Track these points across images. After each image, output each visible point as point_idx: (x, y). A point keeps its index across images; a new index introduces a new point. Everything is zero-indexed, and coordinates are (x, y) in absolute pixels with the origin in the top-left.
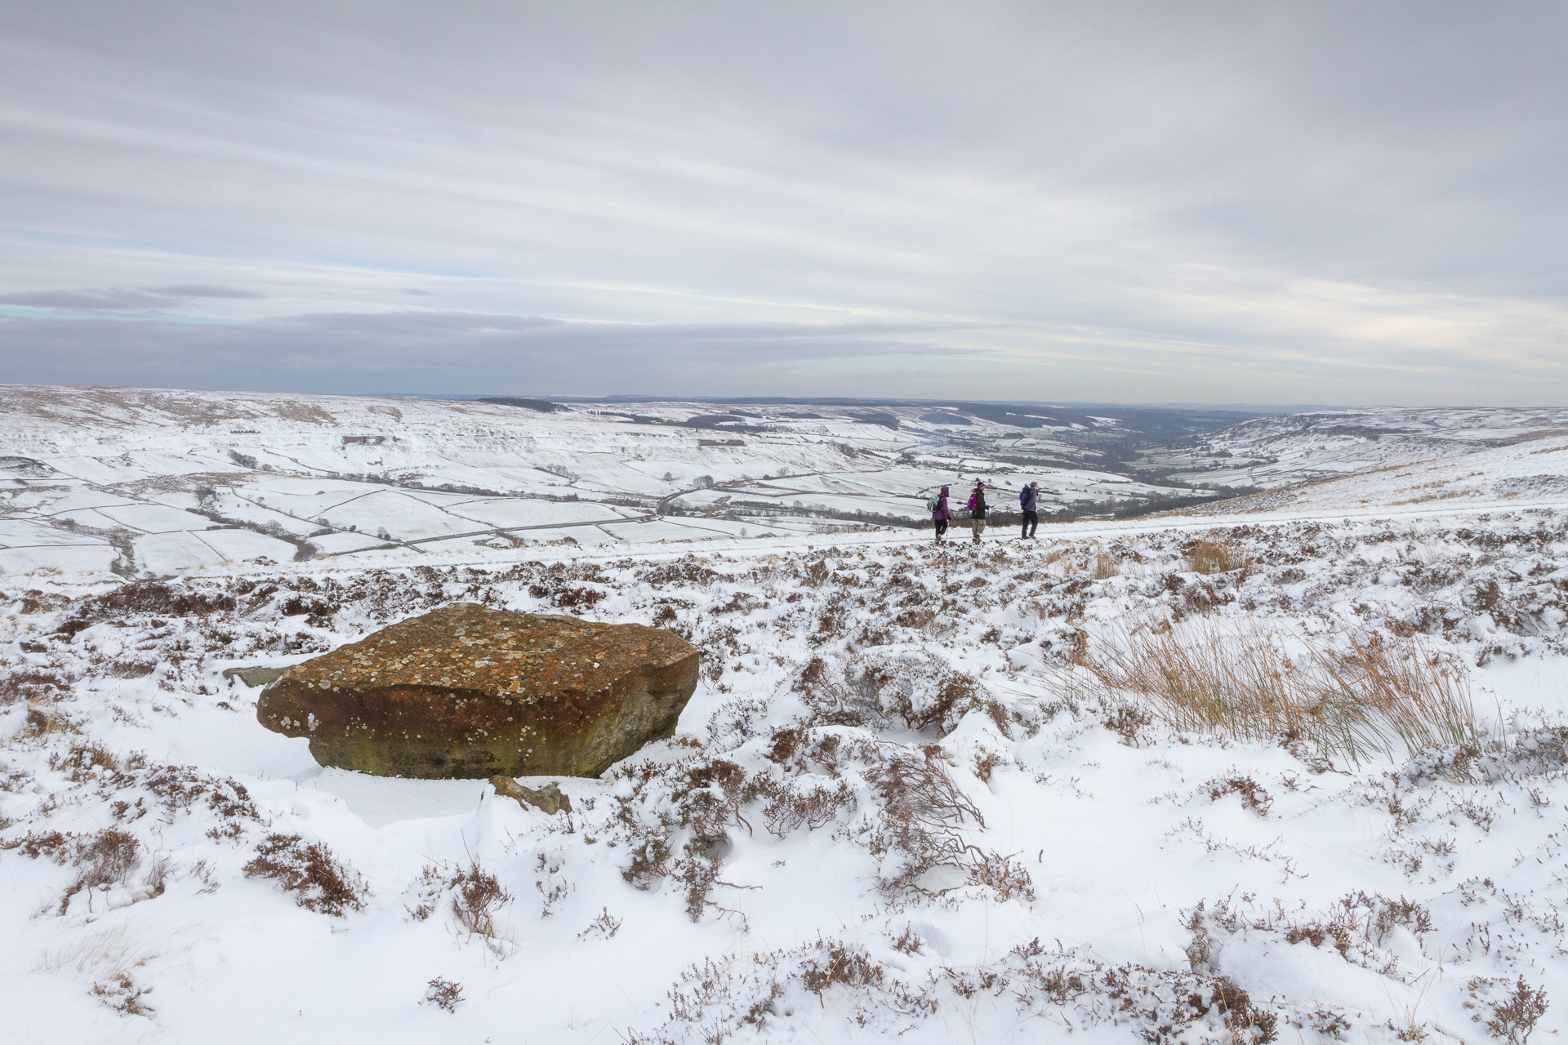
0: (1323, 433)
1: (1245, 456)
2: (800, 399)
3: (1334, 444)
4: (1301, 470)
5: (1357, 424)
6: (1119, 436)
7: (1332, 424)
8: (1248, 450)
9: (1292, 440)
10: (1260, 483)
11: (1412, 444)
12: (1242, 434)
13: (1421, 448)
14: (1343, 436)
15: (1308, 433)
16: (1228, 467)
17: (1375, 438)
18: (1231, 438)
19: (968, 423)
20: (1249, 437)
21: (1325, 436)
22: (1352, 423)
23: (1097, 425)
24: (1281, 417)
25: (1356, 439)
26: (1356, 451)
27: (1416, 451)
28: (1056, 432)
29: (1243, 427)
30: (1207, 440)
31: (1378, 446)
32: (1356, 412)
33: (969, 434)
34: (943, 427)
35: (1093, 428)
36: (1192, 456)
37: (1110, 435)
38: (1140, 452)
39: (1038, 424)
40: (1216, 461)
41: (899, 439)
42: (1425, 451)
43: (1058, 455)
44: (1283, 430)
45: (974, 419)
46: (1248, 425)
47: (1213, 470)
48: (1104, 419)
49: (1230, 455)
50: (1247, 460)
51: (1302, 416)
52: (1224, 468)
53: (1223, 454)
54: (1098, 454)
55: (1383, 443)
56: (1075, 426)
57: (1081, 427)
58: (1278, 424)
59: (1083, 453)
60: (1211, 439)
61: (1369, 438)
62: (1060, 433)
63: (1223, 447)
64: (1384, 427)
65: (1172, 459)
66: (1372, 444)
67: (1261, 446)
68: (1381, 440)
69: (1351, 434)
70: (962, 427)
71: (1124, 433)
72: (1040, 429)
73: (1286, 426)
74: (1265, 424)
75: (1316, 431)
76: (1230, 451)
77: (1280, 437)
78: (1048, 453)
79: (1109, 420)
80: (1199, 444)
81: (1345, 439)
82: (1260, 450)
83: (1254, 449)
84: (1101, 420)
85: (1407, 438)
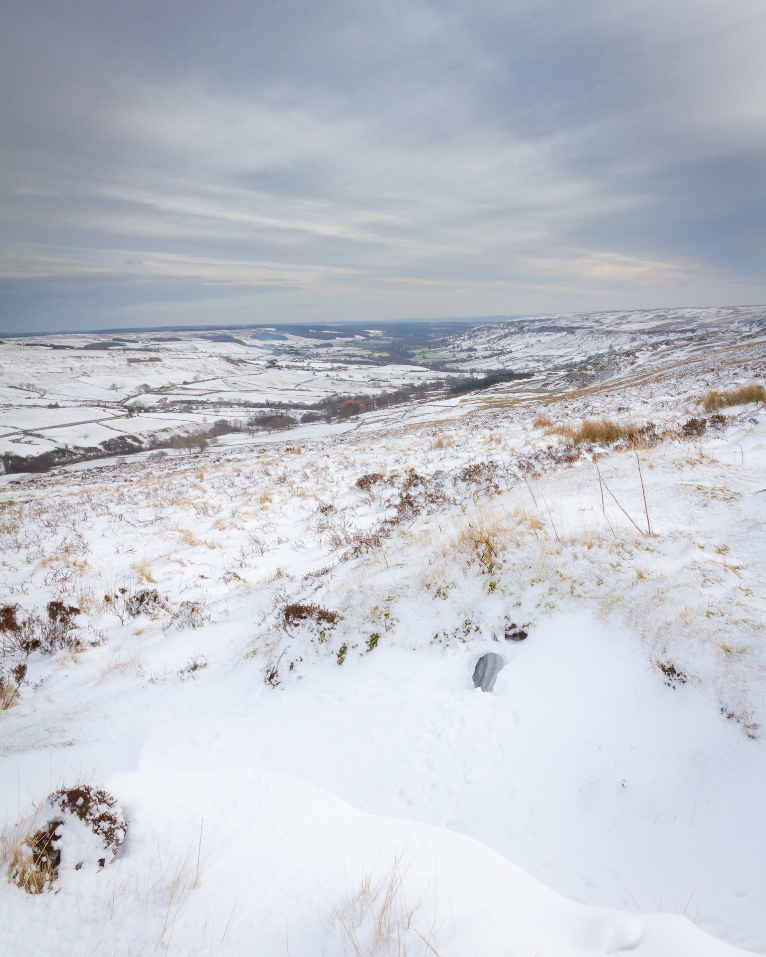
0: (533, 332)
1: (486, 350)
2: (159, 328)
3: (545, 338)
4: (530, 356)
5: (554, 325)
6: (388, 343)
7: (537, 325)
8: (487, 346)
9: (514, 337)
10: (508, 366)
11: (596, 335)
12: (476, 336)
13: (602, 337)
14: (546, 333)
15: (524, 332)
16: (478, 358)
17: (573, 333)
18: (469, 338)
19: (285, 339)
20: (481, 338)
21: (535, 334)
22: (548, 324)
23: (371, 335)
24: (499, 323)
25: (554, 334)
26: (562, 342)
27: (599, 340)
28: (347, 342)
29: (475, 331)
30: (454, 341)
31: (576, 337)
32: (546, 317)
33: (288, 346)
34: (269, 342)
35: (369, 338)
36: (450, 352)
37: (382, 342)
38: (412, 352)
39: (332, 337)
40: (469, 355)
41: (250, 352)
42: (604, 339)
43: (362, 357)
44: (502, 332)
45: (288, 335)
46: (479, 330)
47: (469, 360)
48: (374, 331)
49: (476, 350)
50: (488, 353)
51: (513, 322)
52: (476, 358)
53: (471, 349)
54: (386, 355)
55: (578, 336)
56: (358, 337)
57: (362, 338)
58: (497, 328)
59: (377, 355)
60: (456, 340)
61: (569, 333)
62: (349, 342)
63: (469, 345)
64: (570, 326)
65: (437, 355)
66: (571, 337)
67: (494, 343)
68: (576, 333)
69: (551, 332)
70: (281, 342)
71: (391, 340)
72: (334, 340)
73: (503, 329)
74: (489, 328)
75: (529, 330)
76: (476, 347)
77: (505, 336)
78: (354, 356)
79: (378, 332)
80: (449, 345)
81: (547, 335)
82: (495, 345)
83: (490, 345)
84: (373, 333)
85: (592, 332)
